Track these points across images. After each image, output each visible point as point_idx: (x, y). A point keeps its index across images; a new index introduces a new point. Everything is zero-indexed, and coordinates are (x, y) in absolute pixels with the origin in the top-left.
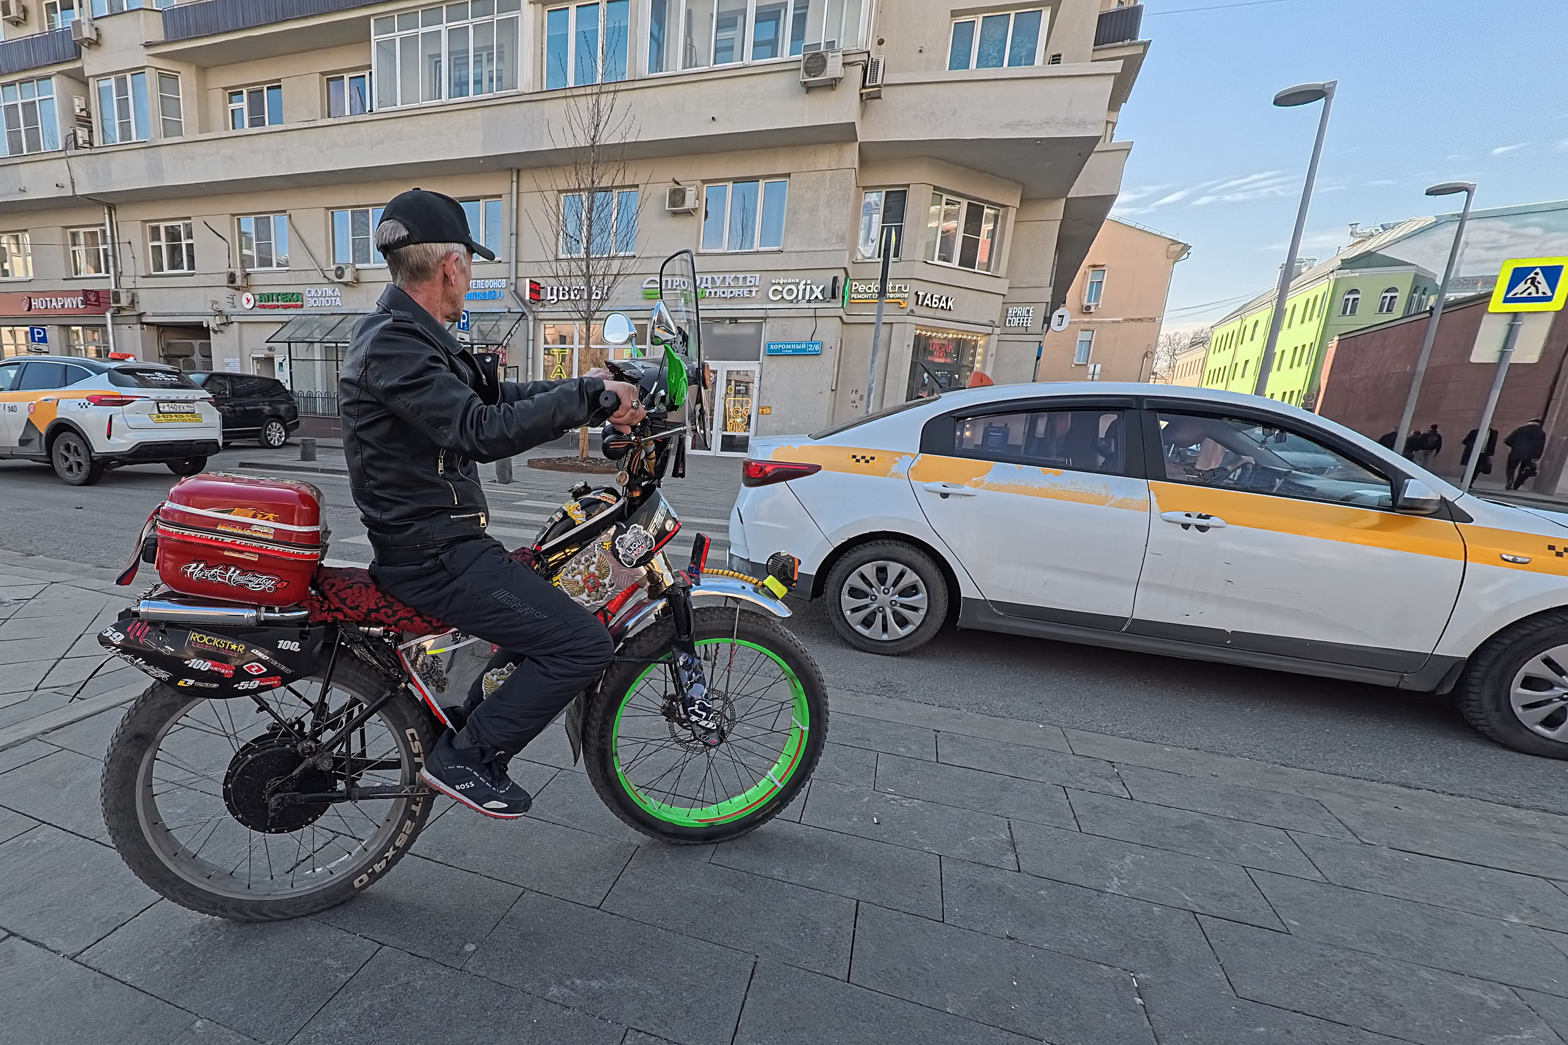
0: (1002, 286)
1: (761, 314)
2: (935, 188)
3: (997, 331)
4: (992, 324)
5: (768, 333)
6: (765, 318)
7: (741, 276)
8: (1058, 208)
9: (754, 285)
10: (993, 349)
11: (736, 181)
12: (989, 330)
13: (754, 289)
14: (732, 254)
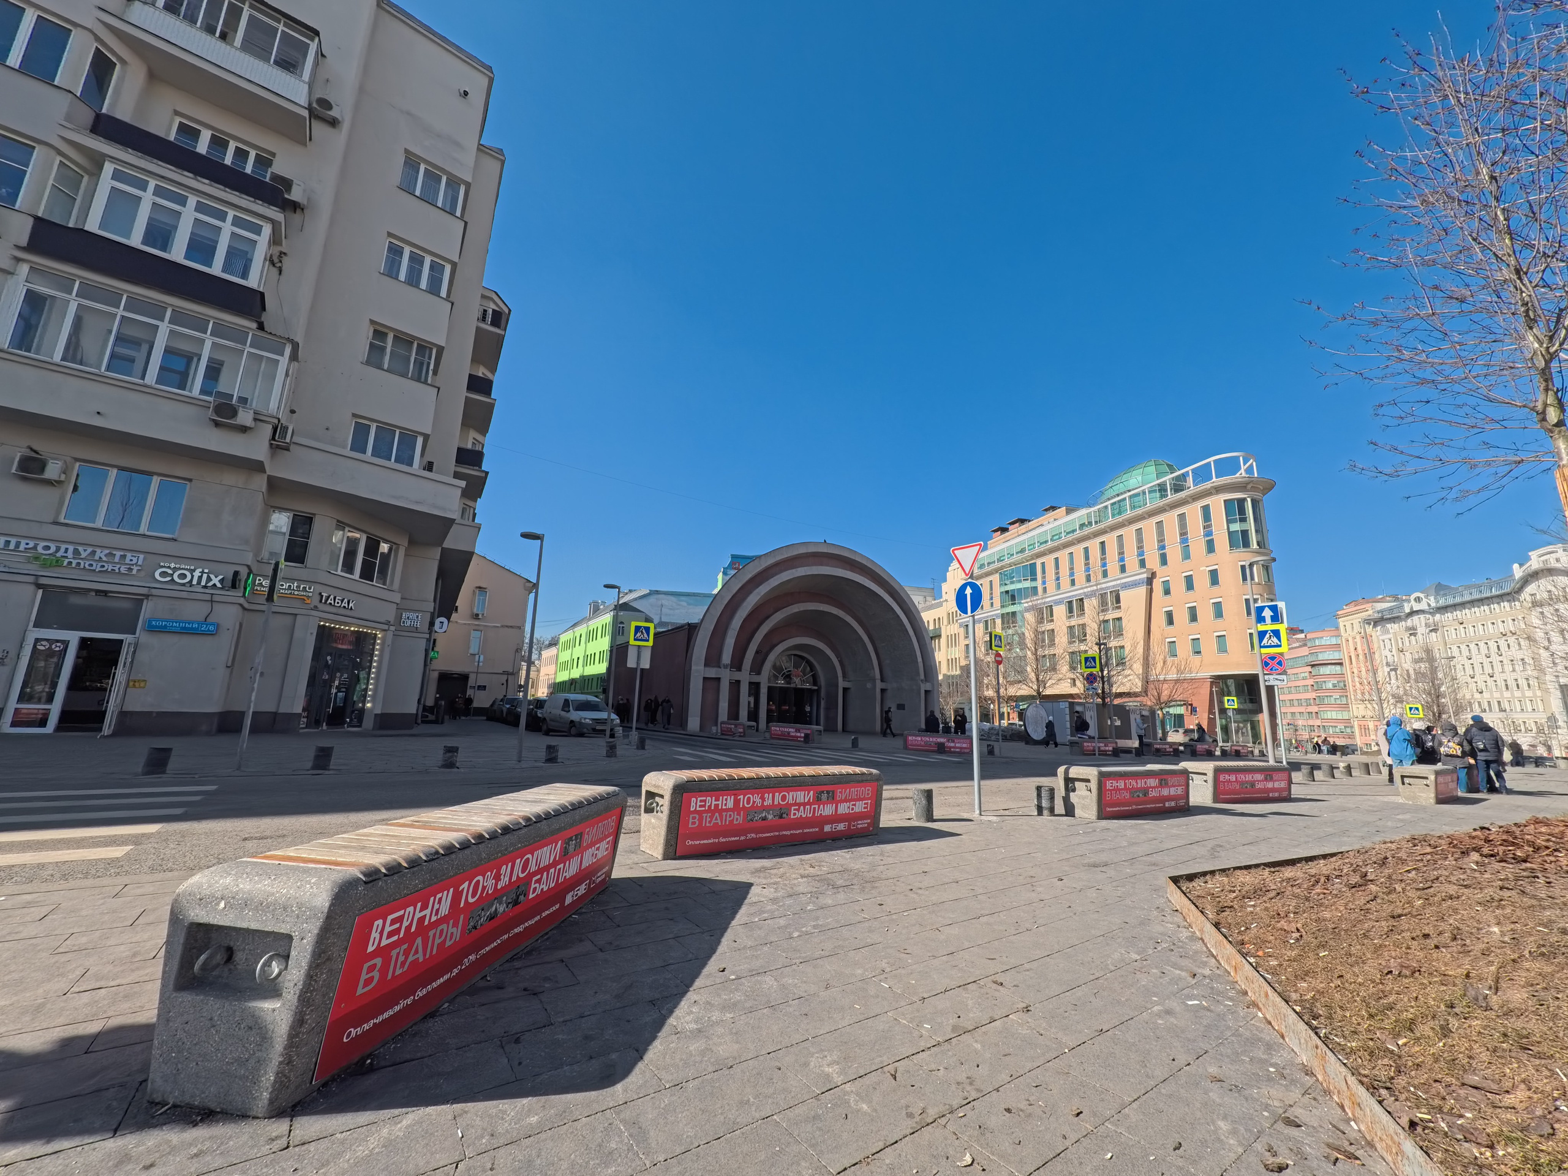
0: (397, 597)
1: (144, 591)
2: (338, 521)
3: (392, 628)
4: (388, 623)
5: (147, 610)
6: (147, 596)
7: (118, 554)
8: (437, 553)
9: (136, 564)
10: (389, 641)
11: (121, 469)
12: (386, 627)
13: (135, 568)
14: (108, 531)
